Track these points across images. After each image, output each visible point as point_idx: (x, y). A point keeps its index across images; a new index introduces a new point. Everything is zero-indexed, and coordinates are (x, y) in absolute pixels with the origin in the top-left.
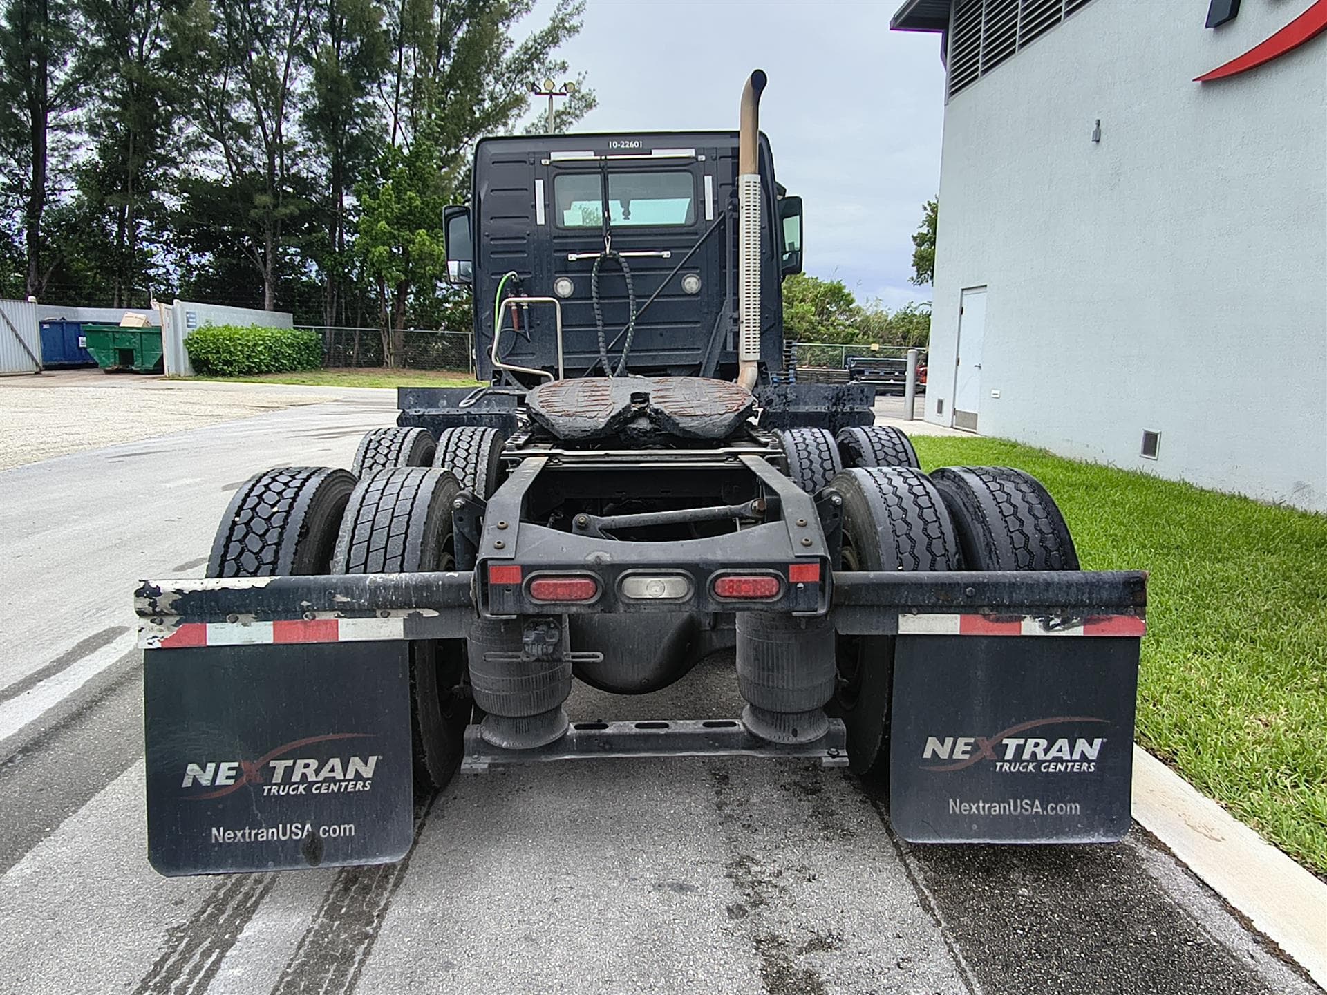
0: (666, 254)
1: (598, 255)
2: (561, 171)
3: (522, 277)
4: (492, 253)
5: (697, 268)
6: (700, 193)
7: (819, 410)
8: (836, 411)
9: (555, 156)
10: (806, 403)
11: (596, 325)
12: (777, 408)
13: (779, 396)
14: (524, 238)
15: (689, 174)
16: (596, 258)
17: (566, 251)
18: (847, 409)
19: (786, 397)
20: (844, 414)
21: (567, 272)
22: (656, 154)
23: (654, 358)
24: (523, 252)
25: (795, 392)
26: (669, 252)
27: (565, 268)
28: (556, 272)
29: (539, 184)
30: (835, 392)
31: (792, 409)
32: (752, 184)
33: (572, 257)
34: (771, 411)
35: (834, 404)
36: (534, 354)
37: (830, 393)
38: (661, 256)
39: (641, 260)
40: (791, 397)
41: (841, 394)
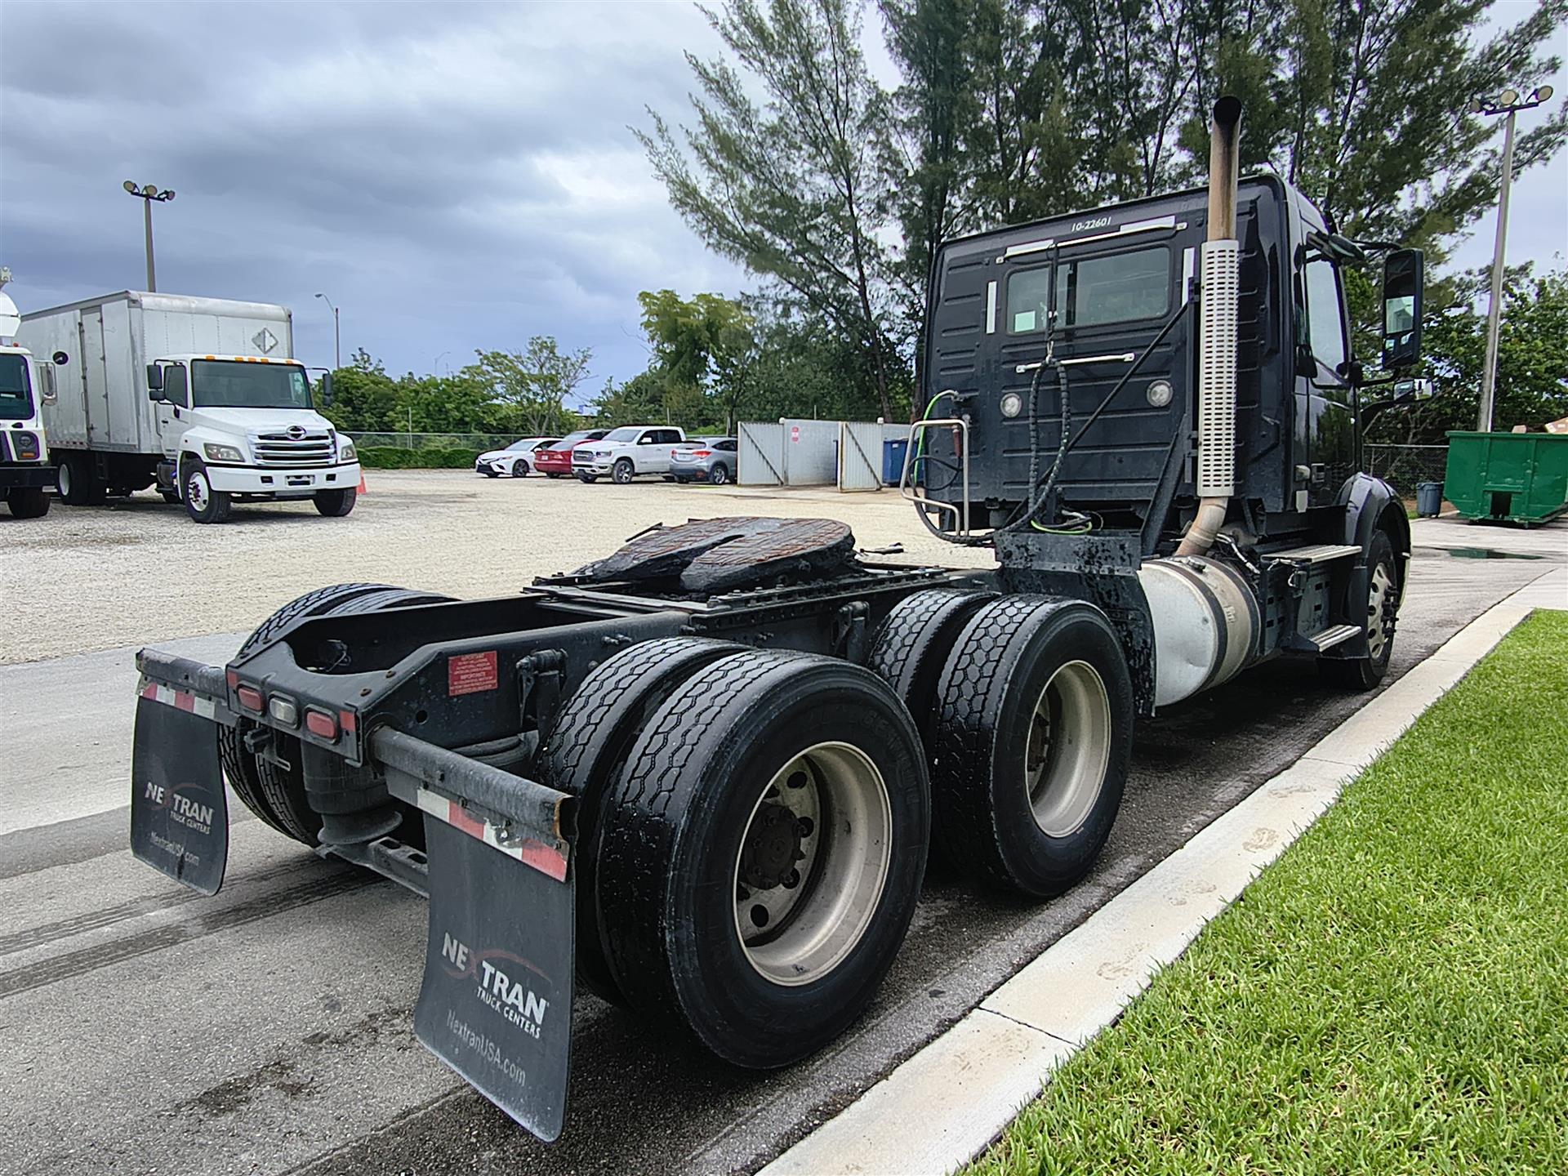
0: (1129, 357)
1: (1039, 365)
2: (1018, 267)
3: (968, 395)
4: (942, 370)
5: (1168, 373)
6: (1178, 274)
7: (1067, 570)
8: (1090, 572)
9: (1011, 252)
10: (1052, 559)
11: (1030, 450)
12: (1017, 563)
13: (1019, 548)
14: (972, 351)
15: (1166, 250)
16: (1036, 369)
17: (1014, 361)
18: (1105, 570)
19: (1027, 550)
20: (1103, 577)
21: (1015, 386)
22: (1124, 230)
23: (1111, 490)
24: (971, 366)
25: (1039, 543)
26: (1132, 355)
27: (1014, 383)
28: (1004, 388)
29: (993, 286)
30: (1087, 546)
31: (1036, 565)
32: (1228, 254)
33: (1021, 369)
34: (1011, 566)
35: (1087, 563)
36: (978, 484)
37: (1082, 548)
38: (1122, 360)
39: (1098, 366)
40: (1033, 549)
41: (1094, 549)
